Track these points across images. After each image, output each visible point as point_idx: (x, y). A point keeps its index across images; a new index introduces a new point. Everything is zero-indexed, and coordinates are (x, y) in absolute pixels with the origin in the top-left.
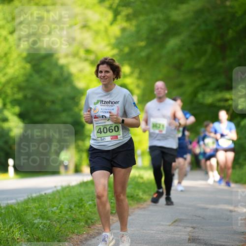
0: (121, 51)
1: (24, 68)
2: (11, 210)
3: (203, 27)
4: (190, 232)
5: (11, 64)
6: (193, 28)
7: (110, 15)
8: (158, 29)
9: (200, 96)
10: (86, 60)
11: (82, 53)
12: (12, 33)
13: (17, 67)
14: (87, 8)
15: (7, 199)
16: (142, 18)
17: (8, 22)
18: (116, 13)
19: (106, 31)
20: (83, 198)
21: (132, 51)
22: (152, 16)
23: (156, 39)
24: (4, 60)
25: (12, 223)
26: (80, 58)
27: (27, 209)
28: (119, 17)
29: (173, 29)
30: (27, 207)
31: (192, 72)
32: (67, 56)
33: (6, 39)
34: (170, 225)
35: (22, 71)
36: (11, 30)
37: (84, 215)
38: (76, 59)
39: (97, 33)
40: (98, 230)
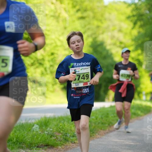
10: (120, 47)
11: (118, 44)
18: (135, 24)
19: (130, 33)
32: (110, 45)
39: (126, 34)
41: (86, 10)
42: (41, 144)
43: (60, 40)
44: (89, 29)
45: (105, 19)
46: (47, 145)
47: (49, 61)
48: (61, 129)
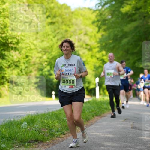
0: (102, 44)
1: (59, 52)
2: (54, 113)
3: (138, 34)
4: (132, 124)
5: (54, 51)
6: (134, 34)
7: (97, 29)
8: (118, 35)
9: (136, 64)
10: (86, 48)
11: (84, 46)
12: (54, 37)
13: (56, 52)
14: (87, 26)
15: (52, 109)
16: (111, 30)
17: (53, 32)
18: (100, 28)
19: (95, 36)
20: (85, 109)
21: (106, 44)
22: (115, 29)
23: (117, 39)
24: (51, 49)
25: (54, 119)
26: (84, 48)
27: (61, 113)
28: (101, 30)
29: (125, 35)
30: (60, 112)
31: (133, 54)
32: (78, 47)
33: (52, 40)
34: (123, 121)
35: (59, 54)
36: (54, 36)
37: (85, 116)
38: (82, 48)
39: (91, 37)
40: (91, 123)
41: (55, 17)
42: (31, 140)
43: (34, 44)
44: (58, 33)
45: (72, 24)
46: (37, 141)
47: (24, 63)
48: (46, 125)
